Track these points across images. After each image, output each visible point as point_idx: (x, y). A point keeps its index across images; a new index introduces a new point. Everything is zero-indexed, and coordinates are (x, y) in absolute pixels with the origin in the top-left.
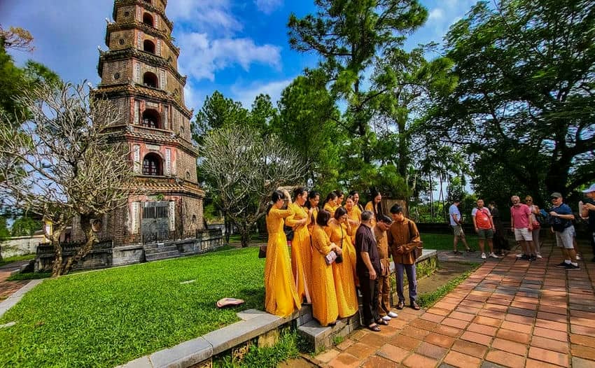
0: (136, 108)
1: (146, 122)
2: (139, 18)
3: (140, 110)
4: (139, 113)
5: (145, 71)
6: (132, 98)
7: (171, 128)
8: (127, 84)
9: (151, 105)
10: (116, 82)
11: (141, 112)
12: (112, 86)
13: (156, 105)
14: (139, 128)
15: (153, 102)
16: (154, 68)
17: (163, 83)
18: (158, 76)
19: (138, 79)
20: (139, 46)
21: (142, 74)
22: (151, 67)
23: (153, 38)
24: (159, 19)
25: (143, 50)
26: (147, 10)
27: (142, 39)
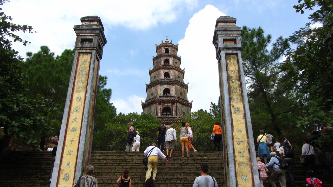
0: (159, 108)
1: (165, 114)
2: (163, 63)
3: (161, 108)
4: (161, 110)
5: (164, 89)
6: (157, 103)
7: (176, 115)
8: (155, 98)
9: (166, 105)
10: (152, 98)
11: (161, 109)
12: (150, 100)
13: (169, 104)
14: (160, 117)
15: (167, 103)
16: (168, 86)
17: (173, 92)
18: (170, 89)
19: (161, 93)
20: (162, 77)
21: (163, 90)
22: (167, 86)
23: (169, 70)
24: (172, 59)
25: (163, 78)
26: (166, 57)
27: (163, 73)
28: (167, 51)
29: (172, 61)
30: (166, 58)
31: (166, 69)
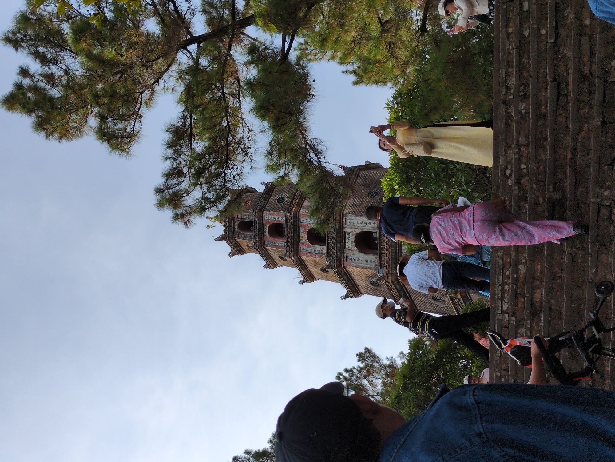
5: (356, 250)
16: (347, 236)
17: (366, 223)
18: (358, 231)
19: (371, 261)
20: (322, 251)
21: (361, 254)
22: (347, 240)
23: (301, 230)
24: (270, 214)
25: (325, 248)
26: (264, 232)
27: (309, 246)
28: (246, 226)
29: (273, 214)
30: (267, 234)
31: (298, 236)
